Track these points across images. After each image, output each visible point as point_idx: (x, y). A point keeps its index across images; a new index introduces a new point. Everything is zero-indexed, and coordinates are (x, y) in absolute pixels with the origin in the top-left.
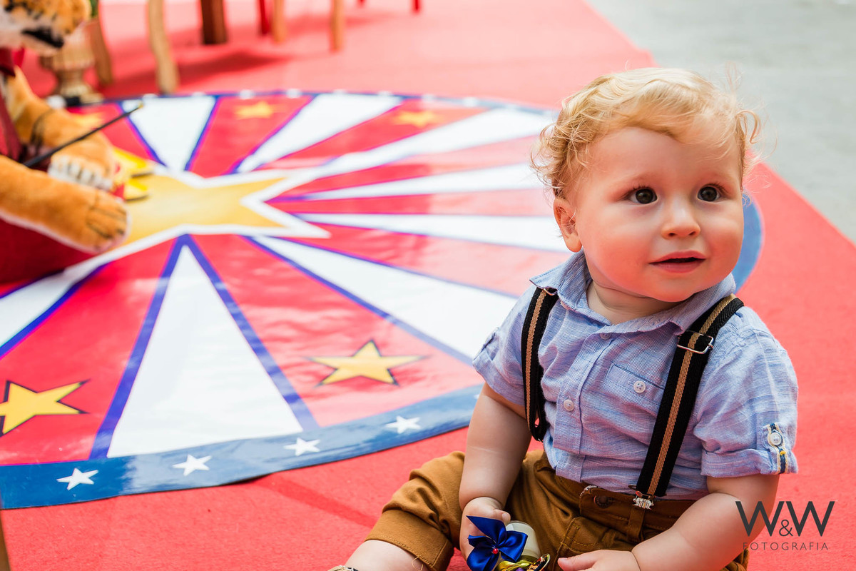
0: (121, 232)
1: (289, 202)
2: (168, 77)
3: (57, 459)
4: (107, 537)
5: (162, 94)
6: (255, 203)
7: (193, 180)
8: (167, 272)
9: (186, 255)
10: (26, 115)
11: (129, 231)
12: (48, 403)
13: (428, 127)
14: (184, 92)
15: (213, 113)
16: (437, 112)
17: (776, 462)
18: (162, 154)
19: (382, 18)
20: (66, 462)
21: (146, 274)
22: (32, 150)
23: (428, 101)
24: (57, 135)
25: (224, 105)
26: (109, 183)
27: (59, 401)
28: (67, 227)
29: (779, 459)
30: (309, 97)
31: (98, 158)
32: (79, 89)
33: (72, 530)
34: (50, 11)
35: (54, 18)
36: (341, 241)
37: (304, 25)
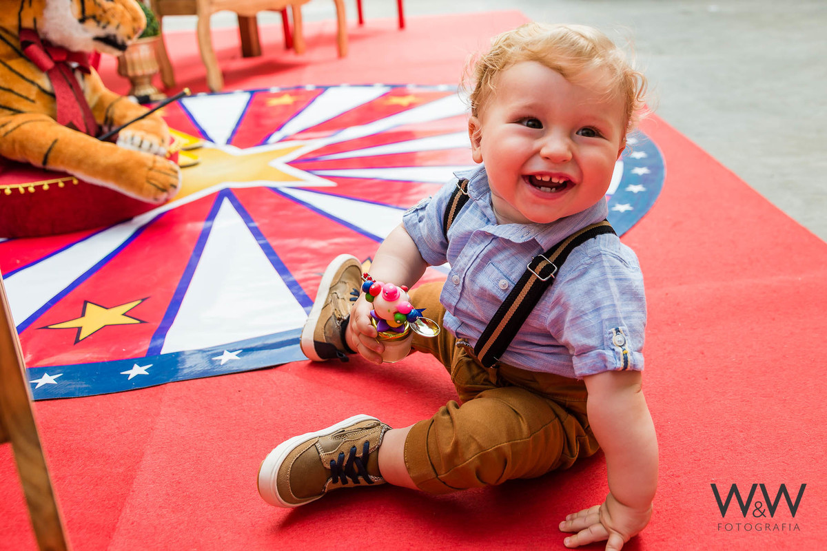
0: (174, 187)
1: (305, 163)
2: (215, 80)
3: (121, 357)
4: (158, 415)
5: (211, 92)
6: (279, 164)
7: (233, 150)
8: (211, 216)
9: (226, 204)
10: (100, 103)
11: (180, 185)
12: (116, 316)
13: (410, 106)
14: (228, 90)
15: (249, 103)
16: (417, 95)
17: (620, 360)
18: (210, 133)
19: (376, 34)
20: (127, 359)
21: (195, 219)
22: (106, 129)
23: (411, 88)
24: (124, 116)
25: (258, 97)
26: (164, 150)
27: (124, 314)
28: (132, 184)
29: (622, 357)
30: (321, 90)
31: (156, 132)
32: (149, 91)
33: (130, 410)
34: (115, 22)
35: (118, 27)
36: (344, 189)
37: (318, 41)
